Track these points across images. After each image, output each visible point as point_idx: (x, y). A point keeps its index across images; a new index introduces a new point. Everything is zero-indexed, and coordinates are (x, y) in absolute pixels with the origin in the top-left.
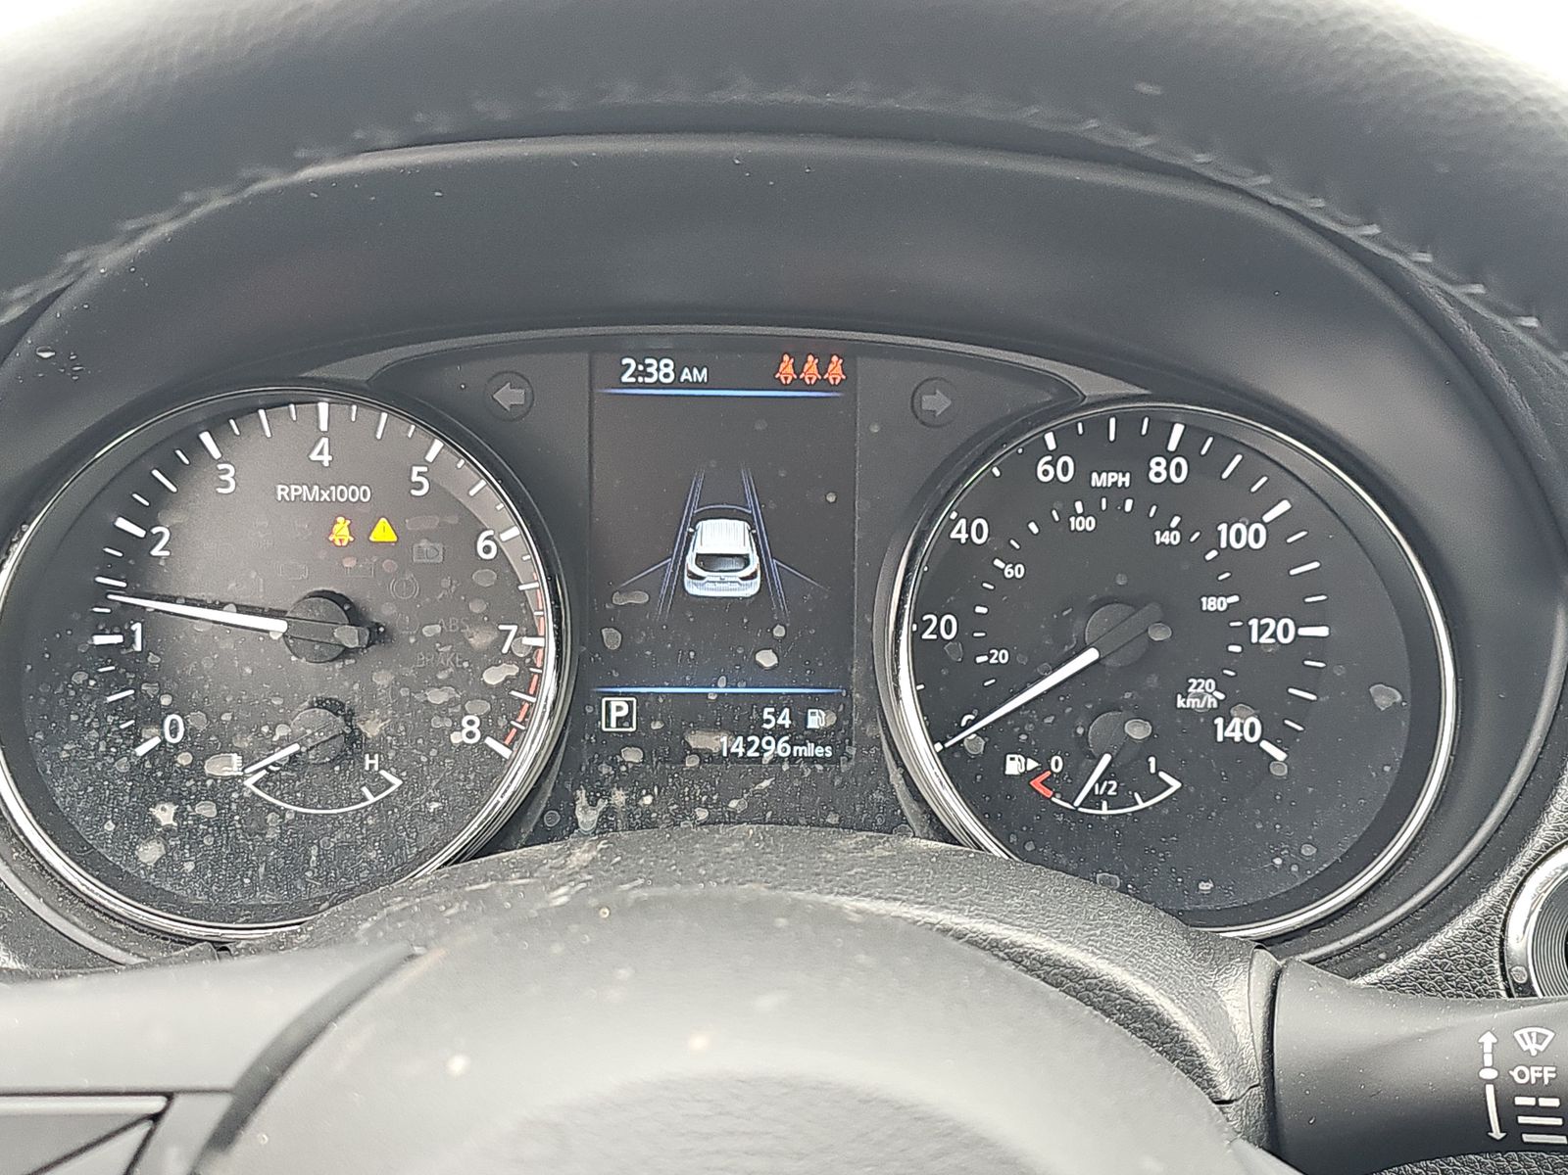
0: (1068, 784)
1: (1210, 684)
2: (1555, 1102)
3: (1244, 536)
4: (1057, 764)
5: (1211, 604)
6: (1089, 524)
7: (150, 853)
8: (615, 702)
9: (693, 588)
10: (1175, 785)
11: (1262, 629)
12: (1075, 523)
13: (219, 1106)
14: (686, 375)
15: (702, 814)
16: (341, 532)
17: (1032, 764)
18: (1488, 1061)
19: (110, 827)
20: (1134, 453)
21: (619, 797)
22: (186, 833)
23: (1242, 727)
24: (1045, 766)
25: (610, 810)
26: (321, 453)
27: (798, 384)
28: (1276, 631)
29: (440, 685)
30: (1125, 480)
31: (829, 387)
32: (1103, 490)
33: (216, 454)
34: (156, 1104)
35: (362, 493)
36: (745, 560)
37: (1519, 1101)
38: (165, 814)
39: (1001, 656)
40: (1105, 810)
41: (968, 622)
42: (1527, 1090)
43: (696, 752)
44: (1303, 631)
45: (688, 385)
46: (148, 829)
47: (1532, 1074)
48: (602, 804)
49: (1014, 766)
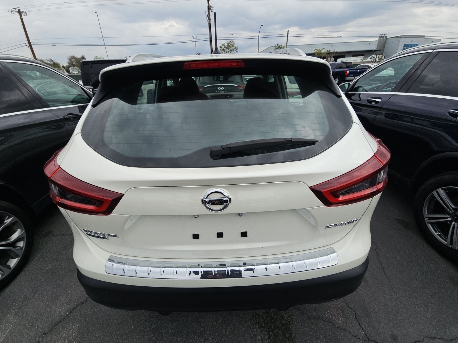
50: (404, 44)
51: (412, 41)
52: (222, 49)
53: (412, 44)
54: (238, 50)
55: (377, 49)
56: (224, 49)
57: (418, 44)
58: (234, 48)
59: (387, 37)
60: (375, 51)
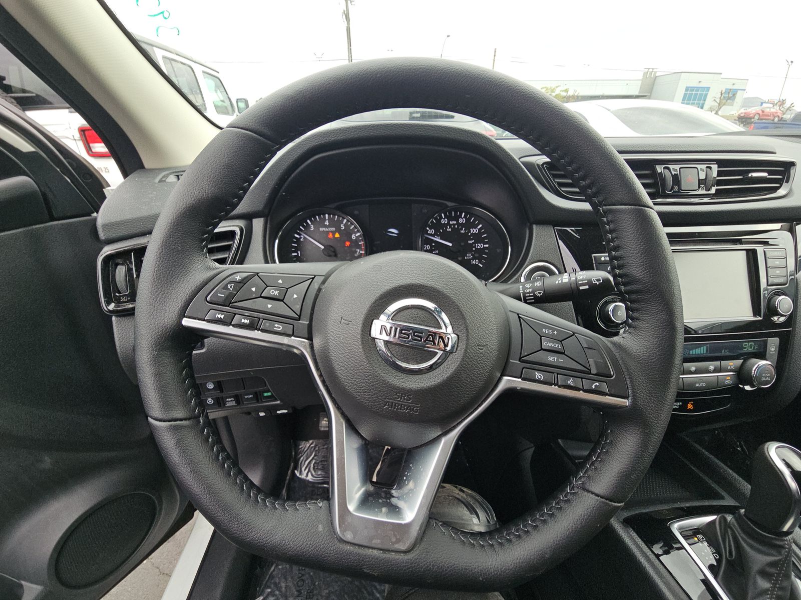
1: (470, 255)
2: (532, 294)
3: (475, 231)
5: (470, 242)
6: (450, 230)
11: (478, 246)
12: (448, 230)
13: (323, 277)
16: (331, 235)
18: (521, 290)
20: (457, 218)
23: (474, 262)
26: (327, 223)
28: (480, 246)
30: (455, 222)
32: (452, 224)
33: (310, 223)
34: (313, 276)
35: (333, 229)
37: (526, 295)
44: (484, 246)
47: (528, 291)
50: (687, 87)
51: (700, 82)
53: (700, 87)
55: (639, 93)
57: (709, 88)
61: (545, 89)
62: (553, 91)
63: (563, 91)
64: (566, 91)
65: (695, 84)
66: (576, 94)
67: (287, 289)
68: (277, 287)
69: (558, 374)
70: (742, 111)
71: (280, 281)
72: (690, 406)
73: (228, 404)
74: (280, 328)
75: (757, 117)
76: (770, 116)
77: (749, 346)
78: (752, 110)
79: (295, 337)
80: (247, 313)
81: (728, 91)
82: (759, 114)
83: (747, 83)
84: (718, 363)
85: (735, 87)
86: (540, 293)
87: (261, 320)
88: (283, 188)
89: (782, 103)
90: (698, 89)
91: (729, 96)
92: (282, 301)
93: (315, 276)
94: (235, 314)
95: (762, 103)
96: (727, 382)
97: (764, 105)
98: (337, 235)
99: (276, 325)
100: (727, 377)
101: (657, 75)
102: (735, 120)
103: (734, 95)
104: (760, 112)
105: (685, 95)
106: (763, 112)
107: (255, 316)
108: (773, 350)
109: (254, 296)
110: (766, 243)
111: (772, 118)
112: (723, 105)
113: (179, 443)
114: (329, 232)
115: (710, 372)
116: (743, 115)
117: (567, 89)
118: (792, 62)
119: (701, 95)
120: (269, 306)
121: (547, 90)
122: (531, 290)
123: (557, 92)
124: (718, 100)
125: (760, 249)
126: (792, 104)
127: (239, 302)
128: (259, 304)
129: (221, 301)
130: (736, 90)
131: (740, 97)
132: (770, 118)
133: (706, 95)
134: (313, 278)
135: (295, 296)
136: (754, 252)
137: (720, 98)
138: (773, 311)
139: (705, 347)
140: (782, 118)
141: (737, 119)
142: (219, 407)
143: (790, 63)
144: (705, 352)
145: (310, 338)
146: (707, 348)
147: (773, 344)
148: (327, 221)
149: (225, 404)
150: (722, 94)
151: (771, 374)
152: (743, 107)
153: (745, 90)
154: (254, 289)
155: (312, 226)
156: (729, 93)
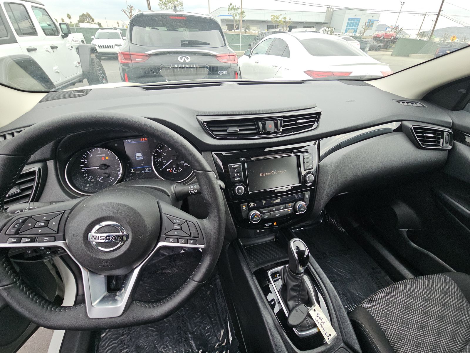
0: (172, 171)
1: (183, 161)
4: (172, 169)
7: (87, 189)
8: (132, 169)
9: (137, 159)
10: (182, 169)
12: (169, 150)
13: (70, 211)
14: (132, 141)
15: (138, 178)
16: (103, 158)
17: (169, 169)
19: (82, 187)
21: (130, 178)
22: (90, 186)
23: (186, 164)
24: (170, 170)
25: (130, 179)
27: (143, 141)
29: (113, 171)
31: (145, 141)
33: (89, 153)
34: (64, 212)
35: (104, 155)
36: (141, 156)
38: (88, 185)
39: (165, 161)
40: (176, 172)
41: (162, 159)
42: (192, 191)
43: (137, 173)
45: (132, 142)
46: (86, 187)
48: (129, 179)
49: (168, 170)
50: (349, 18)
51: (356, 15)
52: (162, 3)
53: (355, 19)
54: (183, 6)
55: (325, 21)
56: (165, 3)
57: (360, 19)
58: (178, 2)
59: (334, 9)
60: (324, 23)
61: (273, 16)
62: (278, 18)
63: (283, 18)
64: (285, 18)
65: (352, 17)
66: (291, 20)
67: (49, 221)
68: (42, 221)
69: (179, 239)
70: (377, 33)
71: (45, 218)
72: (275, 224)
73: (59, 252)
74: (47, 239)
75: (382, 37)
76: (389, 36)
77: (297, 196)
78: (381, 33)
79: (57, 241)
80: (28, 236)
81: (370, 21)
82: (384, 35)
83: (379, 16)
84: (284, 205)
85: (374, 19)
86: (196, 191)
87: (36, 238)
88: (59, 147)
89: (397, 27)
90: (354, 19)
91: (370, 24)
92: (47, 227)
93: (65, 211)
94: (22, 238)
95: (387, 28)
96: (289, 212)
97: (388, 29)
98: (107, 158)
99: (45, 239)
100: (289, 210)
101: (334, 10)
102: (372, 39)
103: (372, 24)
104: (384, 34)
105: (348, 23)
106: (386, 34)
107: (33, 236)
108: (307, 197)
109: (30, 228)
110: (306, 152)
111: (390, 37)
112: (366, 30)
113: (8, 294)
114: (102, 156)
115: (281, 210)
116: (376, 36)
117: (285, 17)
118: (404, 3)
119: (356, 23)
120: (40, 231)
121: (274, 17)
122: (193, 189)
123: (280, 19)
124: (364, 27)
125: (301, 155)
126: (402, 28)
127: (23, 232)
128: (34, 231)
129: (13, 233)
130: (374, 21)
131: (375, 24)
132: (389, 37)
133: (359, 23)
134: (64, 213)
135: (54, 223)
136: (299, 156)
137: (365, 26)
138: (305, 181)
139: (280, 199)
140: (395, 37)
141: (373, 38)
142: (54, 254)
143: (403, 4)
144: (280, 201)
145: (65, 240)
146: (281, 199)
147: (307, 195)
148: (99, 151)
149: (57, 252)
150: (366, 23)
151: (305, 207)
152: (377, 31)
153: (378, 20)
154: (30, 225)
155: (91, 155)
156: (369, 22)
